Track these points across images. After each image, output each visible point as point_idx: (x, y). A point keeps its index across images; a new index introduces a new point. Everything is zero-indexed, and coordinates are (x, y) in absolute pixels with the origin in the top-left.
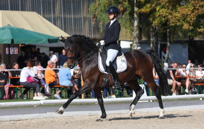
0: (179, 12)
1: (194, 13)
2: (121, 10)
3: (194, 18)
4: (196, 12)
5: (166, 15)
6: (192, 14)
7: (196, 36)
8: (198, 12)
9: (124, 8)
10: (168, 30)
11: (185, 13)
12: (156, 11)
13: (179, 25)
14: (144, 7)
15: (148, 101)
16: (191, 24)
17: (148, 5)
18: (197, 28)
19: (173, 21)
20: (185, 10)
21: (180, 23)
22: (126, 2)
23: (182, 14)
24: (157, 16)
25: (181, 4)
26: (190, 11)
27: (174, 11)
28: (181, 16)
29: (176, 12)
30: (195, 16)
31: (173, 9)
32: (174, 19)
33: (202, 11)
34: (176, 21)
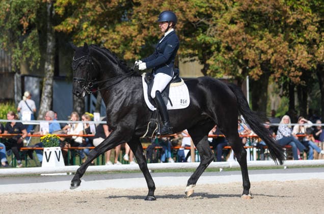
0: (118, 32)
1: (143, 34)
2: (24, 25)
3: (142, 42)
4: (145, 32)
5: (98, 36)
6: (138, 36)
8: (149, 33)
9: (29, 23)
11: (127, 33)
12: (82, 30)
13: (119, 53)
14: (64, 23)
15: (66, 174)
16: (138, 51)
17: (70, 20)
19: (110, 46)
20: (128, 30)
21: (120, 50)
22: (33, 13)
23: (123, 36)
24: (84, 38)
25: (123, 19)
26: (136, 30)
27: (111, 31)
28: (121, 38)
29: (114, 31)
30: (144, 39)
31: (110, 28)
32: (111, 43)
33: (155, 31)
34: (113, 47)
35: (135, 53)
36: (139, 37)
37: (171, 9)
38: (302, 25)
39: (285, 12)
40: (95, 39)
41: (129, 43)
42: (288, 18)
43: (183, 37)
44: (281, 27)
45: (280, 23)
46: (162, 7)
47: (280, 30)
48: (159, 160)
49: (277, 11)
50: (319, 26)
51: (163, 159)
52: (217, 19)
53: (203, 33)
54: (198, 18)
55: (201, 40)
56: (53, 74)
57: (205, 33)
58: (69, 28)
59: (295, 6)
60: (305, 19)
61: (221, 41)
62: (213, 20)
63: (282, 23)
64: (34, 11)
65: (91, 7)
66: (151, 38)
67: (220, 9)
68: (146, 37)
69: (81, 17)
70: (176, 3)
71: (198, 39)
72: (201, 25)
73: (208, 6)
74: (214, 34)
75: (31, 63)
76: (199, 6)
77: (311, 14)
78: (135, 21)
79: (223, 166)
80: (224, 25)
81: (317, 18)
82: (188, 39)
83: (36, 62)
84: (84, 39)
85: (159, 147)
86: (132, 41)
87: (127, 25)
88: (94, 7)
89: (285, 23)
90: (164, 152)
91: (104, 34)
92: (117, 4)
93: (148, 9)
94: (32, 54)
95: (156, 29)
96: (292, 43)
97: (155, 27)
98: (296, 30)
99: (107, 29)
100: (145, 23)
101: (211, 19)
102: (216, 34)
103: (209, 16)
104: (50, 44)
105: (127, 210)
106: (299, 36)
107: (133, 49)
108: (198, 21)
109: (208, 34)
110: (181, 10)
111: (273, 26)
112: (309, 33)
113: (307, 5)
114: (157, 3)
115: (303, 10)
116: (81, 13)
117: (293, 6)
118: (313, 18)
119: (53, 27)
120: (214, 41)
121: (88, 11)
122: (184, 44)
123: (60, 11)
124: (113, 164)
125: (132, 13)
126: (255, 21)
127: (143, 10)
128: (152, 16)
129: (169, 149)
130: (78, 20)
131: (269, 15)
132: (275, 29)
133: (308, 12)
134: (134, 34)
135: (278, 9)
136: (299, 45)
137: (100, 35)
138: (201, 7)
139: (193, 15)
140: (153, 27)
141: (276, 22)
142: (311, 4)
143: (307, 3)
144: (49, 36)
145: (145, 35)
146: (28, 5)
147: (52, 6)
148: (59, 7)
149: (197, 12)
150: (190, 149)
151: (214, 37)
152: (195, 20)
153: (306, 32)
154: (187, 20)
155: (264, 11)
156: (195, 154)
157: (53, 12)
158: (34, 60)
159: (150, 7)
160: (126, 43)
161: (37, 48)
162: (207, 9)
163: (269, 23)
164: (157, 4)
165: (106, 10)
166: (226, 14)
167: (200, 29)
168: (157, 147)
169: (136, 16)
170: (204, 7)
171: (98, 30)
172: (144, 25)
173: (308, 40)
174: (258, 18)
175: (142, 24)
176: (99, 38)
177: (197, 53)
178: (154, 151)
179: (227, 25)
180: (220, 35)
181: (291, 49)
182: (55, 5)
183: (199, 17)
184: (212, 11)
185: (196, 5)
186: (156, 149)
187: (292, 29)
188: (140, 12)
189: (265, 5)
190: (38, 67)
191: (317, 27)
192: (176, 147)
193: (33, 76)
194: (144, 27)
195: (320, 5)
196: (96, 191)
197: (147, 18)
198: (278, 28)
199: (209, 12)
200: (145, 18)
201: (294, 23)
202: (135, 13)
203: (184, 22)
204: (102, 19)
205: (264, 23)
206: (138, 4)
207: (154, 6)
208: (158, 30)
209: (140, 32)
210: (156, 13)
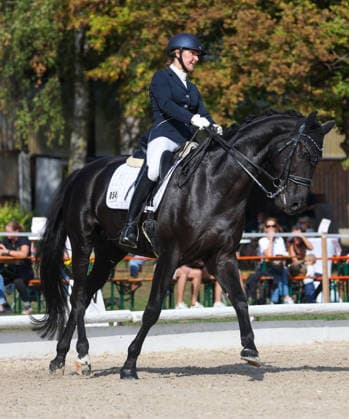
0: (197, 79)
1: (240, 84)
2: (38, 70)
3: (238, 96)
4: (244, 79)
6: (231, 87)
8: (251, 81)
9: (47, 66)
11: (213, 82)
12: (135, 76)
14: (103, 65)
15: (107, 324)
16: (231, 113)
17: (114, 60)
20: (214, 76)
22: (51, 49)
23: (206, 86)
24: (138, 90)
25: (205, 57)
26: (229, 77)
30: (242, 91)
33: (260, 77)
35: (227, 116)
36: (234, 90)
37: (288, 40)
41: (216, 98)
43: (310, 88)
46: (273, 35)
48: (268, 300)
51: (275, 298)
53: (343, 79)
54: (335, 53)
55: (340, 93)
56: (84, 154)
57: (347, 80)
58: (112, 74)
64: (54, 46)
65: (150, 36)
66: (255, 89)
68: (247, 89)
69: (134, 55)
70: (298, 28)
71: (335, 90)
72: (340, 67)
75: (48, 134)
76: (338, 34)
78: (227, 61)
82: (318, 92)
83: (57, 133)
84: (140, 93)
85: (268, 278)
86: (221, 94)
87: (213, 68)
88: (156, 37)
90: (276, 286)
92: (195, 32)
93: (250, 39)
94: (50, 120)
95: (262, 74)
97: (261, 70)
100: (244, 65)
104: (80, 102)
105: (213, 385)
107: (223, 109)
108: (336, 59)
110: (306, 40)
114: (264, 28)
116: (134, 48)
119: (85, 72)
121: (145, 45)
122: (311, 100)
123: (98, 45)
124: (189, 306)
125: (220, 47)
127: (241, 42)
128: (255, 52)
129: (285, 280)
130: (128, 60)
134: (225, 83)
138: (341, 36)
139: (326, 48)
140: (257, 70)
144: (77, 89)
145: (244, 85)
146: (43, 35)
147: (84, 38)
148: (96, 38)
149: (333, 44)
150: (321, 281)
152: (330, 58)
154: (317, 58)
156: (330, 289)
157: (86, 47)
158: (53, 129)
159: (253, 37)
160: (211, 99)
161: (59, 108)
164: (265, 31)
167: (339, 73)
168: (263, 278)
169: (228, 52)
170: (344, 36)
172: (243, 67)
175: (238, 66)
177: (333, 116)
178: (259, 284)
182: (88, 33)
183: (338, 53)
185: (332, 32)
186: (262, 281)
188: (235, 45)
190: (61, 142)
192: (297, 278)
193: (49, 157)
194: (241, 71)
196: (160, 353)
197: (247, 56)
200: (243, 56)
202: (227, 47)
203: (310, 61)
206: (232, 32)
207: (259, 34)
208: (267, 76)
209: (235, 79)
210: (263, 46)
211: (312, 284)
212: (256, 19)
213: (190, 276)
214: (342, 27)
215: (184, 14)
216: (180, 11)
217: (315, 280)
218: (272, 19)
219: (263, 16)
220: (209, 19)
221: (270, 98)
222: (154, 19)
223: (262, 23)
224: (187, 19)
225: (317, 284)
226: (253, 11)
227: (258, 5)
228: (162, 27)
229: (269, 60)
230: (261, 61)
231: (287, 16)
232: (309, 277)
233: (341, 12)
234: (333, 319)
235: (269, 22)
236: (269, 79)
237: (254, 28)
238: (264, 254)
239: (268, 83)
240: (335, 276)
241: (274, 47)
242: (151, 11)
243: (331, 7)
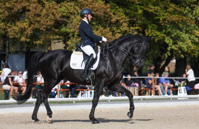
0: (17, 26)
1: (31, 27)
3: (31, 31)
4: (33, 26)
5: (6, 28)
6: (29, 28)
7: (32, 48)
8: (35, 27)
10: (7, 42)
11: (22, 27)
13: (18, 38)
16: (28, 37)
18: (33, 41)
19: (12, 34)
20: (23, 25)
21: (18, 36)
23: (20, 28)
25: (20, 18)
26: (28, 25)
27: (13, 25)
28: (19, 29)
29: (15, 25)
30: (32, 29)
31: (13, 23)
32: (13, 32)
33: (38, 25)
34: (14, 34)
35: (27, 38)
36: (29, 29)
37: (47, 13)
38: (119, 22)
39: (110, 16)
40: (4, 30)
41: (23, 32)
42: (112, 19)
43: (54, 29)
44: (108, 24)
45: (108, 22)
46: (42, 12)
47: (107, 25)
49: (106, 15)
50: (129, 23)
52: (73, 19)
53: (65, 26)
55: (64, 31)
57: (66, 27)
59: (116, 13)
60: (121, 19)
61: (75, 31)
62: (70, 20)
63: (109, 22)
65: (2, 12)
66: (36, 29)
67: (74, 14)
68: (34, 29)
70: (50, 10)
71: (62, 30)
72: (64, 22)
73: (68, 12)
74: (71, 27)
76: (63, 12)
77: (124, 17)
78: (27, 20)
79: (75, 100)
80: (77, 23)
81: (128, 19)
82: (57, 30)
85: (40, 90)
86: (25, 30)
87: (22, 22)
88: (4, 12)
89: (110, 21)
91: (9, 27)
92: (17, 10)
93: (35, 13)
95: (38, 24)
96: (114, 33)
97: (38, 23)
98: (116, 25)
99: (11, 24)
100: (33, 21)
101: (70, 19)
102: (72, 27)
103: (68, 18)
106: (118, 29)
107: (26, 35)
108: (62, 20)
109: (68, 27)
110: (53, 14)
111: (104, 23)
112: (123, 27)
113: (122, 12)
114: (39, 10)
115: (120, 15)
117: (115, 12)
118: (125, 19)
120: (71, 31)
122: (54, 33)
125: (25, 15)
126: (94, 20)
127: (32, 14)
128: (36, 17)
131: (102, 17)
132: (105, 25)
133: (123, 16)
134: (26, 27)
135: (106, 14)
136: (118, 34)
137: (7, 27)
138: (64, 12)
139: (59, 16)
140: (37, 23)
141: (105, 21)
142: (125, 11)
143: (122, 11)
145: (33, 28)
149: (62, 15)
150: (57, 91)
151: (71, 29)
152: (61, 19)
153: (122, 27)
154: (56, 19)
155: (99, 15)
156: (60, 94)
159: (35, 12)
160: (22, 32)
162: (67, 13)
163: (101, 21)
165: (11, 14)
166: (78, 17)
167: (63, 24)
168: (38, 90)
169: (28, 17)
171: (6, 25)
173: (123, 31)
174: (95, 19)
175: (31, 21)
176: (7, 29)
177: (62, 38)
178: (37, 92)
179: (78, 22)
180: (74, 28)
181: (113, 36)
183: (63, 18)
184: (70, 14)
185: (61, 11)
186: (38, 91)
187: (114, 25)
188: (30, 15)
189: (99, 12)
191: (128, 24)
194: (32, 23)
195: (129, 12)
196: (4, 114)
197: (34, 18)
198: (106, 24)
199: (68, 15)
200: (32, 19)
201: (115, 22)
202: (27, 16)
203: (54, 20)
204: (8, 18)
205: (99, 22)
206: (29, 11)
207: (38, 12)
208: (40, 25)
209: (30, 26)
210: (39, 15)
211: (54, 92)
212: (37, 7)
213: (14, 89)
214: (64, 10)
215: (13, 5)
216: (12, 3)
217: (55, 91)
218: (42, 7)
219: (39, 6)
220: (21, 6)
221: (41, 32)
222: (3, 6)
223: (39, 8)
224: (14, 6)
225: (56, 92)
226: (36, 4)
227: (37, 2)
228: (6, 8)
229: (41, 20)
230: (38, 20)
231: (47, 6)
232: (53, 90)
233: (64, 5)
234: (60, 103)
235: (41, 8)
236: (41, 26)
237: (36, 10)
238: (39, 82)
239: (40, 27)
240: (62, 89)
241: (42, 16)
242: (2, 3)
243: (61, 3)
